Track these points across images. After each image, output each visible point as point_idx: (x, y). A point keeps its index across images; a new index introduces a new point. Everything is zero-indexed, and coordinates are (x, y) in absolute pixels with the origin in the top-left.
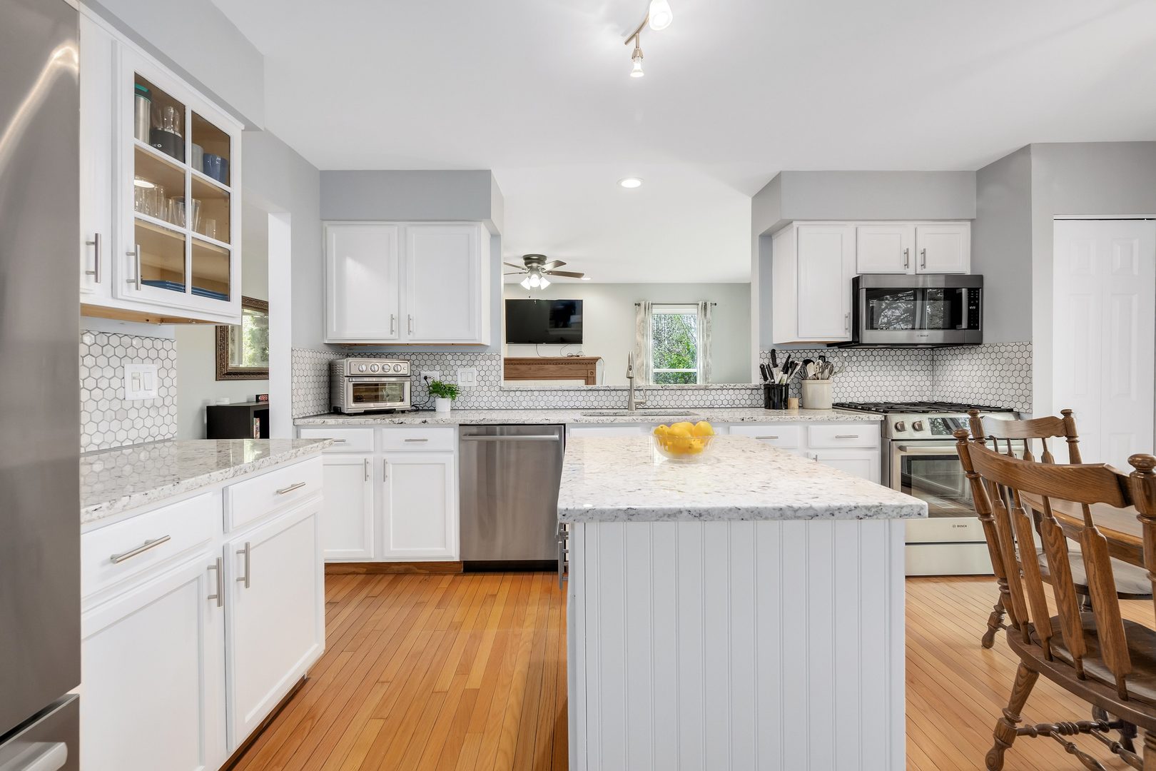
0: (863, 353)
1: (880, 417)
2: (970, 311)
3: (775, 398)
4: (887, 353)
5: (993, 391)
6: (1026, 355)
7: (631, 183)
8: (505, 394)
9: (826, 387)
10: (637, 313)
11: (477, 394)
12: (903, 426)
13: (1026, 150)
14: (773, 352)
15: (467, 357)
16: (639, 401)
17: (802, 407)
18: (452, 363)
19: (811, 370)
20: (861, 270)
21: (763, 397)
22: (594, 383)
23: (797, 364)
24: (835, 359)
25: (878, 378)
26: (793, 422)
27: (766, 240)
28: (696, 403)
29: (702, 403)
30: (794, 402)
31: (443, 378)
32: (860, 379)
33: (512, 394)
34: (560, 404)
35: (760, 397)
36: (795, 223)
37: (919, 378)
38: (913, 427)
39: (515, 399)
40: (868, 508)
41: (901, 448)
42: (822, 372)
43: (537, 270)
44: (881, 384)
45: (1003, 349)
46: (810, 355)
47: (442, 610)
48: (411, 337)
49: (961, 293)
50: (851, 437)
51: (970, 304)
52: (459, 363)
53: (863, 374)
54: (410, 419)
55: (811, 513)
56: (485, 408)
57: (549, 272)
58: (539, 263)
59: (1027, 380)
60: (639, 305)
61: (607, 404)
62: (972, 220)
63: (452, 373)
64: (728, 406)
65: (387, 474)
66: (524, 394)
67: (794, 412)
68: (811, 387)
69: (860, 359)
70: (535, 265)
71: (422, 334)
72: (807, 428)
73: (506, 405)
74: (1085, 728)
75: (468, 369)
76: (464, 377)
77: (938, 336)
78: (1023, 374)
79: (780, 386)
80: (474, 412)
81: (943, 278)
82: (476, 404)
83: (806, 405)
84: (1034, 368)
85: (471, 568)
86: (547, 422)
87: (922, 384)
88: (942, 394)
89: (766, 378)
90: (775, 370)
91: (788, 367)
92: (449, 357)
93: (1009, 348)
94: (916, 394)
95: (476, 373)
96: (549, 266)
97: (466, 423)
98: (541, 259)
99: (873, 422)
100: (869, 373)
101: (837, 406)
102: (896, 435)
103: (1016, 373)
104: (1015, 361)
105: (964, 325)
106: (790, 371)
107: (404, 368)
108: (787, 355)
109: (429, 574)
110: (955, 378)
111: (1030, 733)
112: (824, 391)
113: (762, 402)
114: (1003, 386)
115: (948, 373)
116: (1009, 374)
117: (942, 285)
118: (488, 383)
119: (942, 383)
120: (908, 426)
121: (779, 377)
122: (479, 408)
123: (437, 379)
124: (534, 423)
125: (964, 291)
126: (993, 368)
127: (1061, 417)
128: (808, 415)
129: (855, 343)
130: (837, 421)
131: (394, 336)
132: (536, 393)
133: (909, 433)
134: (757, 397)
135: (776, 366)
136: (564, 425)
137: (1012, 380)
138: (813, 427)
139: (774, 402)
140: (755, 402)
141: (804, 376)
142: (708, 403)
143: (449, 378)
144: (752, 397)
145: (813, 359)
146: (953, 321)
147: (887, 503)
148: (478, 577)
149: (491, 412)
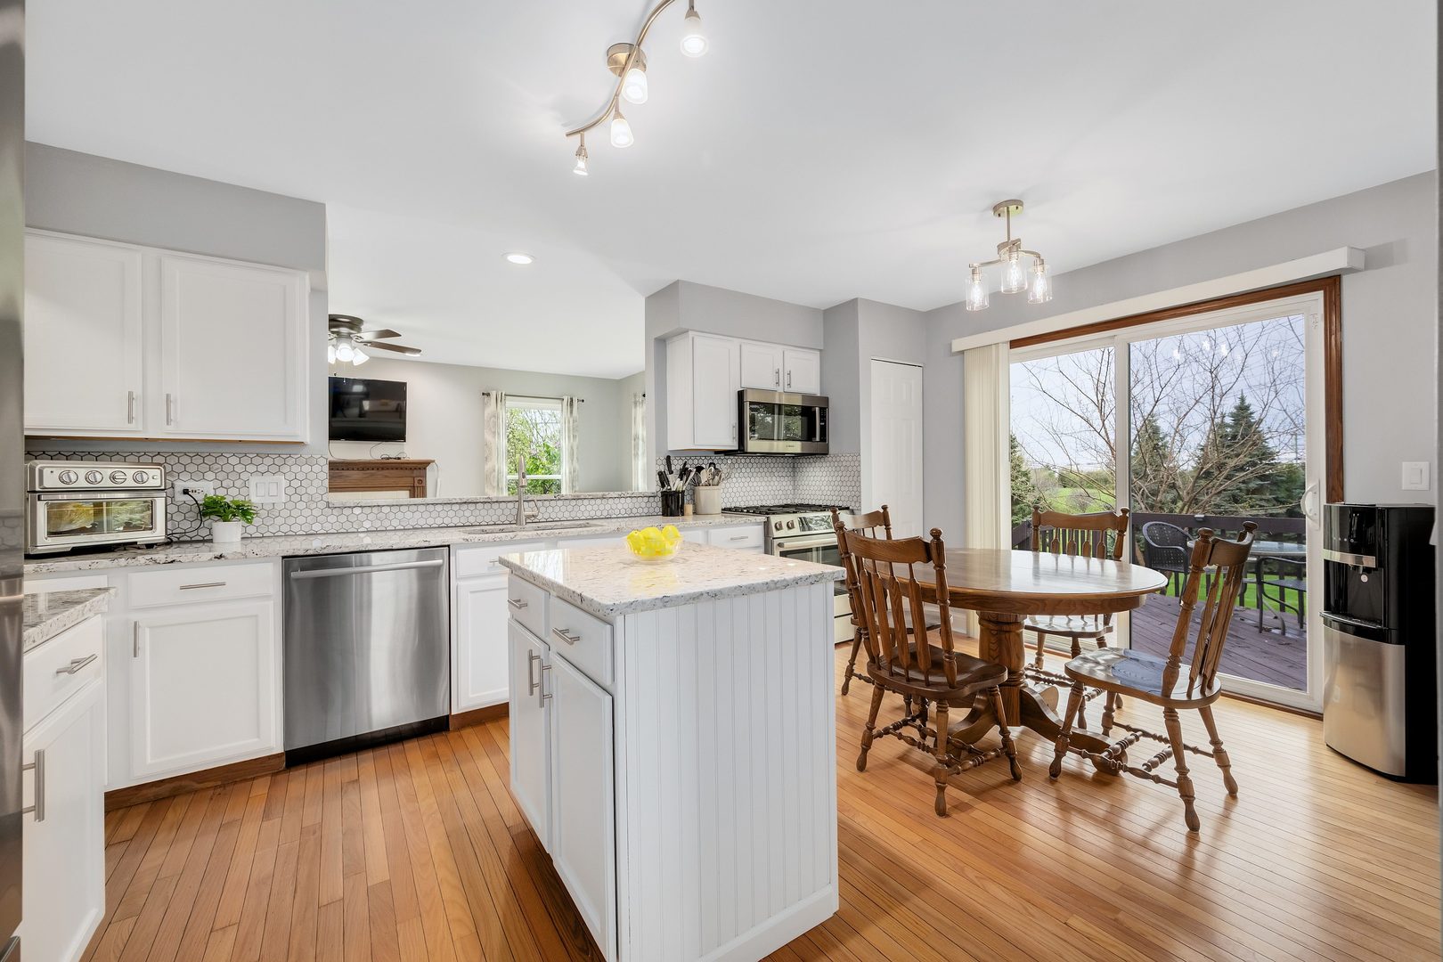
0: (743, 461)
1: (763, 518)
2: (821, 426)
3: (672, 505)
4: (761, 460)
5: (837, 493)
6: (857, 463)
8: (336, 512)
9: (716, 492)
10: (484, 405)
11: (285, 513)
12: (781, 525)
13: (854, 302)
14: (668, 458)
15: (268, 461)
16: (531, 513)
17: (695, 513)
18: (239, 468)
19: (704, 476)
20: (746, 384)
21: (660, 504)
22: (424, 495)
23: (691, 471)
24: (724, 465)
25: (755, 484)
26: (691, 528)
27: (660, 344)
28: (593, 513)
29: (599, 514)
30: (689, 508)
31: (221, 492)
32: (741, 485)
33: (347, 511)
34: (422, 522)
35: (657, 505)
36: (691, 334)
37: (784, 483)
38: (788, 525)
39: (352, 518)
40: (816, 576)
41: (780, 545)
42: (713, 479)
43: (349, 336)
44: (757, 489)
45: (842, 459)
46: (701, 462)
47: (277, 821)
48: (171, 428)
49: (815, 412)
50: (742, 538)
51: (821, 421)
52: (251, 468)
53: (743, 480)
54: (190, 556)
55: (785, 583)
56: (301, 533)
57: (366, 343)
58: (352, 329)
59: (857, 484)
60: (488, 395)
61: (488, 519)
62: (820, 350)
63: (238, 484)
64: (626, 515)
65: (140, 644)
66: (367, 510)
67: (689, 518)
68: (703, 492)
69: (741, 466)
70: (344, 330)
71: (191, 425)
72: (707, 532)
73: (337, 527)
74: (905, 723)
75: (268, 478)
76: (261, 489)
77: (796, 447)
78: (855, 478)
79: (677, 492)
80: (280, 540)
81: (800, 397)
82: (285, 529)
83: (699, 511)
84: (862, 474)
85: (298, 758)
86: (426, 544)
87: (787, 488)
88: (801, 497)
89: (663, 486)
90: (670, 477)
91: (684, 472)
92: (234, 460)
93: (846, 458)
94: (783, 497)
95: (284, 483)
96: (367, 335)
97: (297, 554)
98: (355, 323)
99: (758, 524)
100: (748, 479)
101: (725, 510)
102: (776, 534)
103: (851, 478)
104: (850, 469)
105: (818, 438)
106: (685, 478)
107: (153, 477)
108: (681, 463)
109: (223, 786)
110: (810, 483)
111: (880, 735)
112: (715, 496)
113: (659, 510)
114: (843, 488)
115: (805, 478)
116: (846, 479)
117: (799, 403)
118: (305, 498)
119: (801, 488)
120: (784, 525)
121: (676, 484)
122: (291, 533)
123: (211, 494)
124: (408, 547)
125: (817, 409)
126: (836, 474)
127: (882, 511)
128: (701, 521)
129: (741, 450)
130: (725, 525)
131: (132, 426)
132: (386, 510)
133: (784, 532)
134: (654, 505)
135: (671, 472)
136: (449, 546)
137: (849, 484)
138: (713, 531)
139: (671, 509)
140: (651, 510)
141: (697, 483)
142: (605, 514)
143: (233, 492)
144: (649, 505)
145: (704, 466)
146: (809, 435)
147: (826, 571)
148: (315, 769)
149: (311, 538)
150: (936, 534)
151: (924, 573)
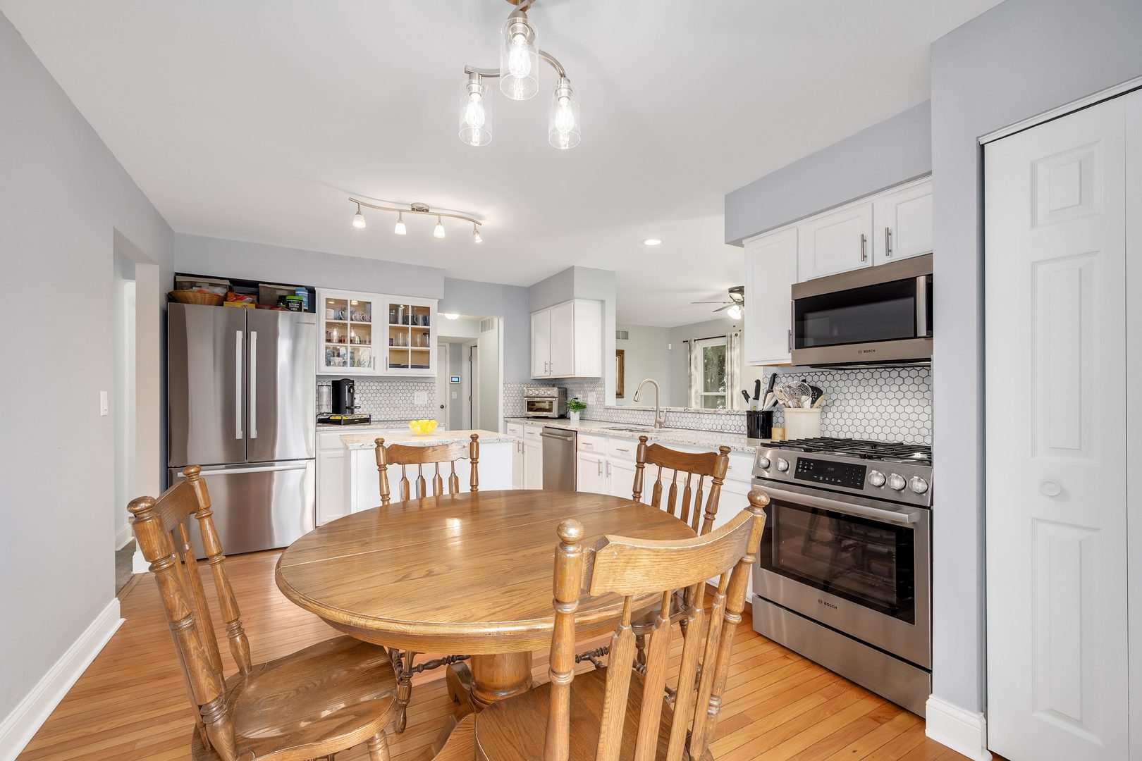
7: (653, 242)
11: (595, 410)
15: (592, 386)
16: (660, 420)
18: (586, 389)
28: (710, 427)
29: (714, 427)
33: (609, 411)
34: (630, 420)
39: (610, 415)
52: (589, 389)
63: (586, 395)
64: (736, 432)
65: (524, 450)
92: (586, 385)
95: (595, 396)
118: (599, 403)
123: (581, 399)
136: (577, 432)
143: (585, 399)
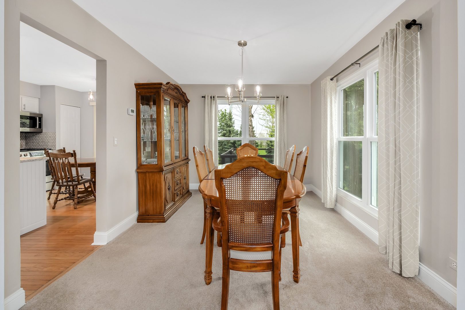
2: (39, 123)
5: (46, 145)
6: (54, 135)
45: (48, 134)
49: (37, 118)
59: (55, 142)
62: (39, 98)
78: (54, 140)
84: (56, 139)
88: (29, 146)
93: (50, 134)
103: (52, 140)
104: (52, 137)
105: (38, 127)
110: (34, 142)
114: (49, 143)
115: (31, 140)
116: (50, 140)
119: (29, 143)
120: (23, 155)
125: (38, 118)
127: (63, 149)
137: (51, 142)
146: (33, 126)
150: (74, 151)
151: (72, 160)
